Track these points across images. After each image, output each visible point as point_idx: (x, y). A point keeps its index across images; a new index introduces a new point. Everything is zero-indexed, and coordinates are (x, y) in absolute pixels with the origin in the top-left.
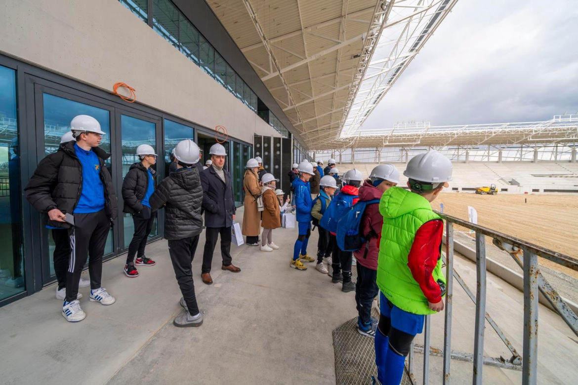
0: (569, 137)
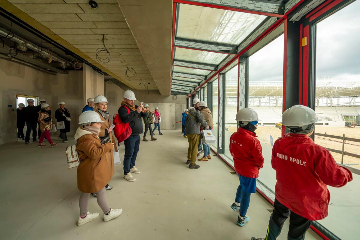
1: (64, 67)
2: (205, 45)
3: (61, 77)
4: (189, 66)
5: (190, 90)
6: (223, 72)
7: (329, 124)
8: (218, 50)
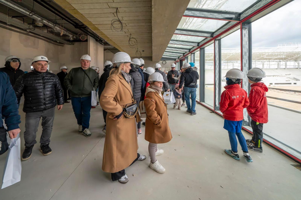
0: (281, 56)
1: (71, 39)
2: (210, 13)
3: (68, 48)
4: (187, 34)
5: (178, 56)
6: (219, 38)
7: (297, 84)
8: (222, 17)
